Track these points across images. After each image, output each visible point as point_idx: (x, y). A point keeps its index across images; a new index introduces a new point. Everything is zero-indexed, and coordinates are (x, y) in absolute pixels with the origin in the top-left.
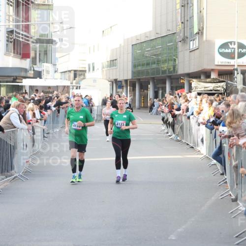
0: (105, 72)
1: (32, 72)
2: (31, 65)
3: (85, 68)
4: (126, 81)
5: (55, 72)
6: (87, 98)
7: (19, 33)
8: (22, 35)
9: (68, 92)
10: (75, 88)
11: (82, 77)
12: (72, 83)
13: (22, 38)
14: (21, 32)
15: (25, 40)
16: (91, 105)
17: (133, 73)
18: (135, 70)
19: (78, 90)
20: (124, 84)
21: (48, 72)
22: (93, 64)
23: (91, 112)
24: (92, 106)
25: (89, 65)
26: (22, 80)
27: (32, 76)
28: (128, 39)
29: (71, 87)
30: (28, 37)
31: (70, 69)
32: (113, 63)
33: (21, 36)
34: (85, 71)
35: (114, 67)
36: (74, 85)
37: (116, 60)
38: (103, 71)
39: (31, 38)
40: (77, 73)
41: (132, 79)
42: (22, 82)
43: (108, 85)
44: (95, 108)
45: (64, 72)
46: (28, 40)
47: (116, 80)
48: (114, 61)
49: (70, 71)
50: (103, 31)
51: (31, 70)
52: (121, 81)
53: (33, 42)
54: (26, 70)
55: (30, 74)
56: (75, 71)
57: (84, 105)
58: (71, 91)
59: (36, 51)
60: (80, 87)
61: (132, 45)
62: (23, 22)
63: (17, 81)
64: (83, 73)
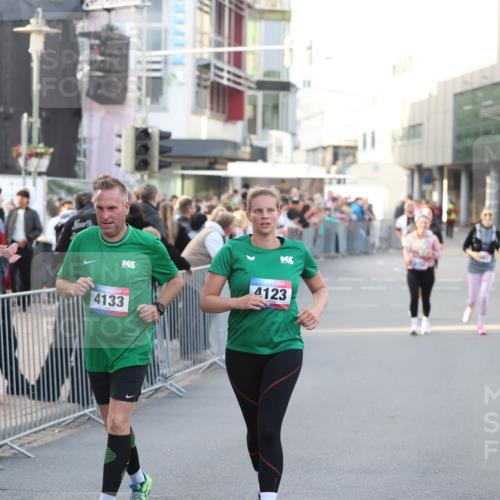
0: (397, 150)
1: (248, 149)
2: (246, 135)
3: (356, 141)
4: (441, 169)
5: (296, 148)
6: (360, 203)
7: (222, 70)
8: (229, 72)
9: (321, 191)
10: (335, 181)
11: (349, 159)
12: (328, 172)
13: (229, 80)
14: (226, 67)
15: (235, 82)
16: (367, 217)
17: (456, 152)
18: (461, 145)
19: (341, 186)
20: (436, 174)
21: (280, 149)
22: (373, 133)
23: (368, 233)
24: (370, 220)
25: (365, 136)
26: (226, 164)
27: (247, 156)
28: (445, 83)
29: (327, 181)
30: (239, 77)
31: (325, 145)
32: (413, 131)
33: (225, 75)
34: (355, 148)
35: (416, 140)
36: (333, 175)
37: (420, 125)
38: (393, 148)
39: (247, 79)
40: (341, 152)
41: (453, 164)
42: (226, 169)
43: (403, 176)
44: (376, 224)
45: (315, 150)
46: (239, 84)
47: (420, 168)
48: (416, 129)
49: (324, 148)
50: (394, 67)
51: (245, 144)
52: (429, 170)
53: (250, 88)
54: (235, 146)
55: (244, 153)
56: (336, 148)
57: (354, 217)
58: (327, 189)
59: (255, 107)
60: (344, 180)
61: (456, 95)
62: (230, 45)
63: (218, 166)
64: (351, 151)
